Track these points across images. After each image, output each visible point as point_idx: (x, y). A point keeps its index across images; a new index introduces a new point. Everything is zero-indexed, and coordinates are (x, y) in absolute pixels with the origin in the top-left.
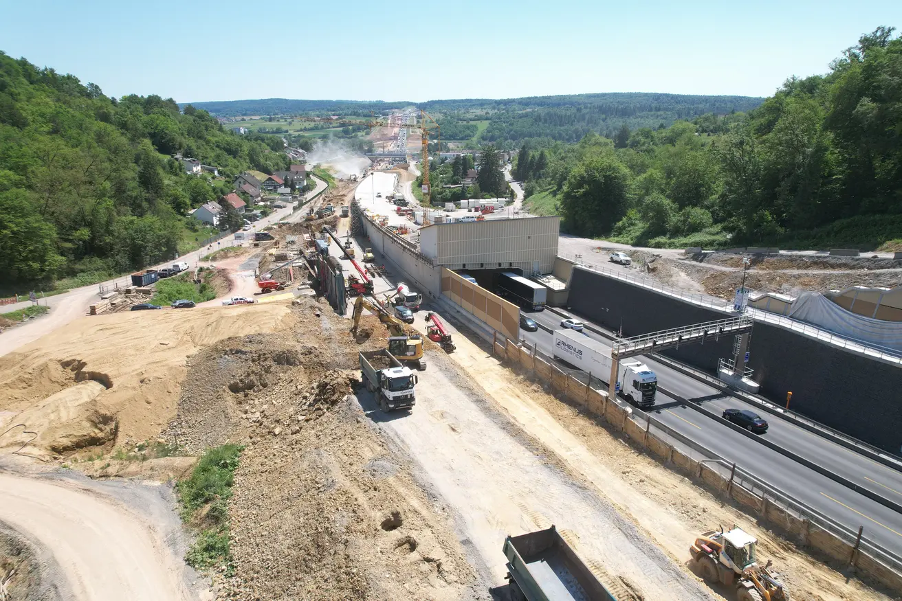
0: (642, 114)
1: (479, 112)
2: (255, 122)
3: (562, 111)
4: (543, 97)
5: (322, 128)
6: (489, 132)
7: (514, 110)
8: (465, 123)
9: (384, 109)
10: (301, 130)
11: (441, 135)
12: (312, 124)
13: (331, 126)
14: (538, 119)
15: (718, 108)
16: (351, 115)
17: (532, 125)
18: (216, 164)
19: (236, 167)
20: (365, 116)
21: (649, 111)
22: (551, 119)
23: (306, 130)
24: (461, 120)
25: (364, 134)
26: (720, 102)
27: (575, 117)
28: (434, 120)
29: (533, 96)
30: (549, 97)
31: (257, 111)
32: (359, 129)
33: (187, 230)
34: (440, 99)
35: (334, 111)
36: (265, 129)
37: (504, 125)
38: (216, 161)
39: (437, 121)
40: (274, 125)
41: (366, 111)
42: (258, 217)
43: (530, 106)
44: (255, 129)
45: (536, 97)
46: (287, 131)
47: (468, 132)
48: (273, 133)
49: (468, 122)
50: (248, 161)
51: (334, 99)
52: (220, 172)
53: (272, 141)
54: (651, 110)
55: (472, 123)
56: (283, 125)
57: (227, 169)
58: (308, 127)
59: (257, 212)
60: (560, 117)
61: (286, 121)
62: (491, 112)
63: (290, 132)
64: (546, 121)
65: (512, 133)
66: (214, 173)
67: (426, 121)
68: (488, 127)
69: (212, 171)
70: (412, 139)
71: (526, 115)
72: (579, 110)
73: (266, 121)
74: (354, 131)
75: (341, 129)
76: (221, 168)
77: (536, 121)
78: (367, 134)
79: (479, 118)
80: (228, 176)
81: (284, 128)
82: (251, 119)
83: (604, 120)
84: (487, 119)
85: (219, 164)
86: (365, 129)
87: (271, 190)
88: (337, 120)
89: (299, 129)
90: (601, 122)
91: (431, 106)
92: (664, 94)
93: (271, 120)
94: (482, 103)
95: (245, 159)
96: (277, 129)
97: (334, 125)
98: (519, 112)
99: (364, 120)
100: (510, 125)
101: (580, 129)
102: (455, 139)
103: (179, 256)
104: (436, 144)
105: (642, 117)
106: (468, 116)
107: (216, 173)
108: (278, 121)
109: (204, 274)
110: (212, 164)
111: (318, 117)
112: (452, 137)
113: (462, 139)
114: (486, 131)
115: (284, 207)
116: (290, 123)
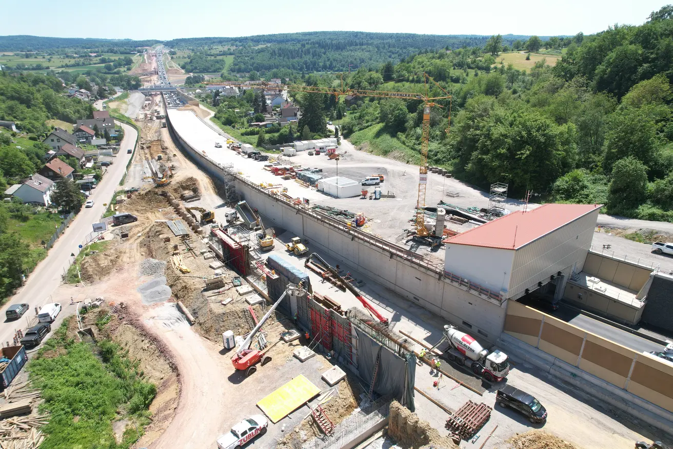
0: (351, 48)
1: (221, 48)
2: (10, 58)
3: (289, 46)
4: (269, 35)
5: (84, 64)
6: (235, 65)
7: (249, 46)
8: (213, 58)
9: (136, 47)
10: (62, 67)
11: (196, 68)
12: (72, 61)
13: (91, 62)
14: (273, 53)
15: (403, 43)
16: (108, 52)
17: (270, 58)
18: (11, 118)
19: (37, 119)
20: (122, 53)
21: (355, 45)
22: (283, 53)
23: (67, 66)
24: (209, 55)
25: (126, 69)
26: (404, 38)
27: (302, 51)
28: (186, 56)
29: (261, 34)
30: (274, 35)
31: (8, 47)
32: (120, 65)
33: (14, 221)
34: (184, 38)
35: (89, 48)
36: (24, 66)
37: (246, 58)
38: (9, 114)
39: (189, 57)
40: (32, 61)
41: (122, 49)
42: (92, 183)
43: (260, 43)
44: (13, 65)
45: (264, 35)
46: (48, 68)
47: (218, 66)
48: (33, 69)
49: (216, 57)
50: (44, 109)
51: (85, 37)
52: (18, 127)
53: (51, 82)
54: (356, 45)
55: (219, 58)
56: (42, 62)
57: (26, 122)
58: (69, 64)
59: (89, 178)
60: (291, 52)
61: (44, 58)
62: (233, 48)
63: (52, 68)
64: (280, 55)
65: (255, 65)
66: (12, 129)
67: (179, 57)
68: (234, 61)
69: (8, 127)
70: (171, 73)
71: (262, 51)
72: (303, 45)
73: (22, 57)
74: (116, 67)
75: (103, 65)
76: (19, 122)
77: (272, 55)
78: (129, 69)
79: (224, 54)
80: (29, 131)
81: (45, 65)
82: (4, 55)
83: (325, 53)
84: (231, 54)
85: (15, 117)
86: (125, 65)
87: (83, 143)
88: (96, 56)
89: (60, 65)
90: (323, 55)
91: (177, 43)
92: (360, 32)
93: (27, 56)
94: (221, 41)
95: (41, 108)
96: (37, 66)
97: (94, 62)
98: (254, 48)
99: (122, 57)
100: (251, 58)
101: (308, 61)
102: (208, 72)
103: (27, 276)
104: (195, 77)
105: (352, 51)
106: (213, 52)
107: (14, 128)
108: (36, 58)
109: (90, 316)
110: (6, 118)
111: (76, 53)
112: (206, 70)
113: (215, 71)
114: (232, 64)
115: (111, 164)
116: (49, 60)
